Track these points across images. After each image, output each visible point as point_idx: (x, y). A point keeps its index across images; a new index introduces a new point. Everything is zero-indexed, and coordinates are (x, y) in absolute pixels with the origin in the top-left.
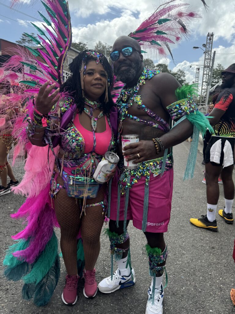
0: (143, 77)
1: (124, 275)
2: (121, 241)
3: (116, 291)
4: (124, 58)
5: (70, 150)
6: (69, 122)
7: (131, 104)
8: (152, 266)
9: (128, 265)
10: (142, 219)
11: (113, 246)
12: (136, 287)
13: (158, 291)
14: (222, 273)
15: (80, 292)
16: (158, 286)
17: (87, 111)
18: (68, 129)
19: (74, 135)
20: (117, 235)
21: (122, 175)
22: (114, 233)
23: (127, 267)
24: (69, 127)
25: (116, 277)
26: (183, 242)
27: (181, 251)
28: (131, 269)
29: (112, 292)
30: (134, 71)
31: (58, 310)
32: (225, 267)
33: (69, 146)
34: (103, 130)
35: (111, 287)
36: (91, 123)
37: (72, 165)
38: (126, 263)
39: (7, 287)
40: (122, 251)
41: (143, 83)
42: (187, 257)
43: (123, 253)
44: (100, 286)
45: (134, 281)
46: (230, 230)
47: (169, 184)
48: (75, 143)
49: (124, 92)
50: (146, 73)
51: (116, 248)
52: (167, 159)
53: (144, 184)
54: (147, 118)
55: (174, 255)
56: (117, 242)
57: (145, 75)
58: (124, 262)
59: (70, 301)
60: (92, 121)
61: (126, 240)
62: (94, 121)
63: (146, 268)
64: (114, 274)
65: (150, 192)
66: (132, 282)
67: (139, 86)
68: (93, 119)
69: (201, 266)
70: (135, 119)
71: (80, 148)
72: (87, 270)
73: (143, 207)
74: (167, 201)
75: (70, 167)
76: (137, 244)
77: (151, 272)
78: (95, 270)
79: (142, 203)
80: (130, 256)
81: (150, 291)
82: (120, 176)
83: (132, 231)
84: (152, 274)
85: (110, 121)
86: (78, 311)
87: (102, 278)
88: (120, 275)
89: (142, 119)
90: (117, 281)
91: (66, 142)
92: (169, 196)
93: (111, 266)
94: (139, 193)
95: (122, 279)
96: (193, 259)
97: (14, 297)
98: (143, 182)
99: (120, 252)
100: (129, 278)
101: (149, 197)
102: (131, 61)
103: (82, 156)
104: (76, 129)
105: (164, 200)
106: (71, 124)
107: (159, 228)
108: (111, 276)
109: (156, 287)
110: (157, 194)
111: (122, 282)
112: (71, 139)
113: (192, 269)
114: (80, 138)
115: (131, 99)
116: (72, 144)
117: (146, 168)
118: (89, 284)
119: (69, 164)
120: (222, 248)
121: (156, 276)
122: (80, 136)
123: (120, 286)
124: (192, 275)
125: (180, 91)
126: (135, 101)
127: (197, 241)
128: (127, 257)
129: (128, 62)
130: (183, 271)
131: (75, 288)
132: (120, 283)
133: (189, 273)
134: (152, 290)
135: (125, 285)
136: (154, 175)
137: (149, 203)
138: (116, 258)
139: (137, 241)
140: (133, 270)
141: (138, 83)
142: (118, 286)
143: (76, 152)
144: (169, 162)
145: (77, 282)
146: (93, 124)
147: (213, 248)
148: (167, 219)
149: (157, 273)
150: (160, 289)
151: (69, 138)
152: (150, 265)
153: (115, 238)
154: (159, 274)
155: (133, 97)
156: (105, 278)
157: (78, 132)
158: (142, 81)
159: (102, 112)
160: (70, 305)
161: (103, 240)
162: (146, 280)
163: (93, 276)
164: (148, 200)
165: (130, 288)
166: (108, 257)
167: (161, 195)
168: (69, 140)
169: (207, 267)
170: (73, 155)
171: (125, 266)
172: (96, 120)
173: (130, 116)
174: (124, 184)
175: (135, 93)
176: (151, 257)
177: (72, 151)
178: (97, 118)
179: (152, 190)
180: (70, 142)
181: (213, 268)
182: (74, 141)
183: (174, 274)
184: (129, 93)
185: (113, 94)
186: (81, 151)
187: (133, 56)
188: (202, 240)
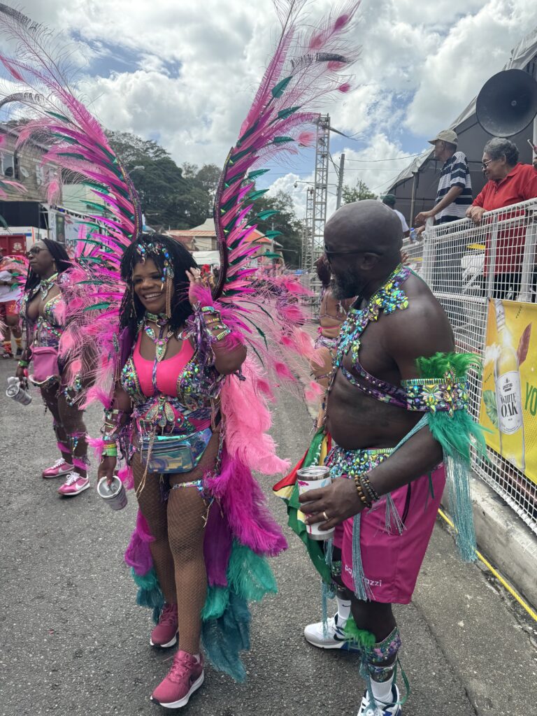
146: (157, 352)
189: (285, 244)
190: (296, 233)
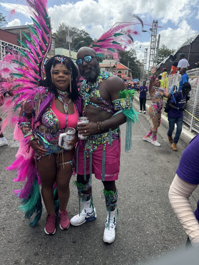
0: (101, 77)
1: (88, 213)
2: (85, 189)
3: (83, 224)
4: (86, 64)
5: (49, 127)
6: (48, 107)
7: (93, 96)
8: (108, 204)
9: (91, 205)
10: (101, 173)
11: (80, 193)
12: (97, 220)
13: (112, 221)
14: (157, 208)
15: (57, 226)
16: (112, 218)
17: (60, 98)
18: (47, 112)
19: (52, 118)
20: (83, 184)
21: (86, 144)
22: (81, 184)
23: (90, 207)
24: (48, 111)
25: (83, 214)
26: (131, 188)
27: (129, 194)
28: (93, 208)
29: (80, 225)
30: (94, 72)
31: (43, 239)
32: (159, 204)
33: (48, 125)
34: (73, 113)
35: (79, 221)
36: (64, 108)
37: (50, 138)
38: (89, 204)
39: (3, 226)
40: (86, 196)
41: (101, 81)
42: (133, 198)
43: (88, 197)
44: (72, 221)
45: (96, 216)
46: (165, 178)
47: (118, 147)
48: (53, 123)
49: (87, 86)
50: (103, 74)
51: (82, 194)
52: (116, 132)
53: (103, 149)
54: (103, 105)
55: (124, 197)
56: (83, 190)
57: (102, 76)
58: (88, 204)
59: (51, 232)
60: (65, 106)
61: (89, 188)
62: (66, 106)
63: (104, 208)
64: (81, 213)
65: (106, 155)
66: (94, 217)
67: (98, 83)
68: (65, 105)
69: (143, 204)
70: (96, 106)
71: (57, 126)
72: (61, 211)
73: (101, 165)
74: (117, 159)
75: (49, 139)
76: (97, 191)
77: (107, 209)
78: (67, 211)
79: (101, 162)
80: (92, 200)
81: (107, 221)
82: (85, 145)
83: (94, 182)
84: (108, 210)
85: (77, 106)
86: (57, 238)
87: (73, 216)
88: (85, 212)
89: (100, 106)
90: (83, 217)
91: (46, 122)
92: (118, 156)
93: (79, 208)
94: (99, 155)
95: (87, 215)
96: (137, 200)
97: (9, 232)
98: (101, 148)
99: (85, 196)
100: (92, 214)
101: (106, 157)
102: (91, 65)
103: (58, 130)
104: (54, 113)
105: (115, 159)
106: (49, 109)
107: (113, 178)
108: (79, 214)
109: (111, 219)
110: (111, 155)
111: (87, 218)
112: (50, 120)
113: (136, 206)
114: (56, 120)
115: (92, 92)
116: (50, 124)
117: (102, 139)
118: (64, 220)
119: (48, 136)
120: (158, 191)
121: (111, 211)
122: (56, 118)
123: (86, 220)
124: (136, 211)
125: (122, 93)
126: (95, 94)
127: (141, 187)
128: (90, 200)
129: (89, 66)
130: (130, 208)
131: (53, 223)
132: (86, 218)
133: (135, 209)
134: (108, 221)
135: (90, 220)
136: (108, 143)
137: (106, 162)
138: (83, 201)
139: (97, 189)
140: (94, 209)
141: (97, 81)
142: (84, 220)
143: (53, 128)
144: (117, 134)
145: (55, 219)
146: (65, 108)
147: (152, 191)
148: (118, 171)
149: (111, 208)
150: (113, 220)
151: (48, 119)
152: (106, 203)
153: (81, 187)
154: (113, 209)
155: (94, 91)
156: (75, 215)
157: (55, 115)
158: (100, 80)
159: (71, 100)
160: (51, 235)
161: (72, 190)
162: (104, 216)
163: (66, 215)
164: (105, 160)
165: (93, 221)
166: (76, 202)
167: (113, 156)
168: (48, 121)
169: (147, 204)
170: (51, 130)
171: (89, 206)
172: (67, 105)
173: (92, 103)
174: (88, 150)
175: (95, 88)
176: (107, 198)
177: (50, 128)
178: (67, 103)
179: (107, 153)
180: (49, 122)
181: (151, 205)
182: (52, 121)
183: (124, 211)
184: (90, 87)
185: (79, 85)
186: (57, 128)
187: (92, 62)
188: (144, 186)
189: (133, 69)
190: (137, 65)
